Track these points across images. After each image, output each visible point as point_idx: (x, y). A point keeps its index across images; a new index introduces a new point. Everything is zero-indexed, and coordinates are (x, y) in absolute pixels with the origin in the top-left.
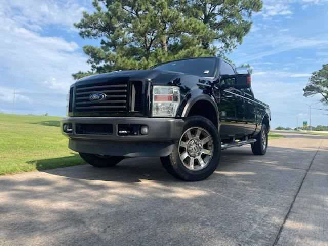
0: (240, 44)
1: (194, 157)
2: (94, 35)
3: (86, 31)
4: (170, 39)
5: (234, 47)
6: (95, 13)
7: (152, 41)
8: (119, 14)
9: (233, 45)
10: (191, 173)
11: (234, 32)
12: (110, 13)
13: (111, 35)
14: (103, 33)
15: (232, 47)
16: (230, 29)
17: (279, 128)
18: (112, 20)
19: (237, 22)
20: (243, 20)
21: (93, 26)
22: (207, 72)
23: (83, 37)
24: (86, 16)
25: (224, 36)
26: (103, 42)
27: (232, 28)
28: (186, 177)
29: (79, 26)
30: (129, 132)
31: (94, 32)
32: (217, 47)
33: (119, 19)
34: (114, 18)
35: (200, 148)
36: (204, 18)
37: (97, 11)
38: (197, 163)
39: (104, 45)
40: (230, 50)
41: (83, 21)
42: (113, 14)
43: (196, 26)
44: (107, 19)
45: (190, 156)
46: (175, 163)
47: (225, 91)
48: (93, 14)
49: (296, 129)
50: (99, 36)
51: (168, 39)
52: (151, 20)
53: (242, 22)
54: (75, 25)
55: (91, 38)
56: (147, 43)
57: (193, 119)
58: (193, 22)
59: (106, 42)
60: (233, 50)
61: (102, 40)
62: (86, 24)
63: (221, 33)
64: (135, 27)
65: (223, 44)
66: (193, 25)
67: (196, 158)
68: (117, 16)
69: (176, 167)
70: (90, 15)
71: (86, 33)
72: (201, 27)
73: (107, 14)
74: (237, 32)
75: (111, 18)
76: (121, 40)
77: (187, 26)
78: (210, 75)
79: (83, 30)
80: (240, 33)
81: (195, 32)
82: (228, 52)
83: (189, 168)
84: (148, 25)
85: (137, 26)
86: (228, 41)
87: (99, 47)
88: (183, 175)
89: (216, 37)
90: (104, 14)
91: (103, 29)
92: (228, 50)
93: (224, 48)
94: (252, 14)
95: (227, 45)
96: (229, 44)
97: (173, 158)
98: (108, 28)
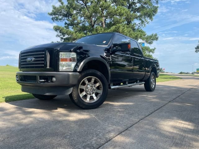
0: (152, 20)
1: (90, 95)
2: (60, 19)
3: (55, 17)
4: (107, 19)
5: (147, 23)
6: (60, 6)
7: (95, 21)
8: (74, 6)
9: (147, 21)
10: (87, 104)
11: (147, 14)
12: (69, 5)
13: (70, 18)
14: (66, 18)
15: (146, 23)
16: (144, 11)
17: (181, 73)
18: (70, 10)
19: (150, 7)
20: (153, 5)
21: (59, 14)
22: (104, 42)
23: (54, 21)
24: (54, 8)
25: (141, 16)
26: (66, 23)
27: (145, 11)
28: (83, 107)
29: (51, 14)
30: (46, 80)
31: (60, 17)
32: (137, 24)
33: (74, 9)
34: (71, 8)
35: (94, 89)
36: (128, 6)
37: (61, 5)
38: (92, 98)
39: (67, 25)
40: (145, 25)
41: (53, 11)
42: (71, 6)
43: (121, 11)
44: (67, 9)
45: (87, 94)
46: (76, 99)
47: (116, 53)
48: (59, 6)
49: (192, 74)
50: (63, 20)
51: (105, 20)
52: (94, 9)
53: (152, 7)
54: (49, 14)
55: (58, 21)
56: (92, 23)
57: (88, 72)
58: (119, 9)
59: (68, 23)
60: (147, 25)
61: (65, 22)
62: (55, 13)
63: (138, 14)
64: (84, 13)
65: (140, 22)
66: (119, 11)
67: (91, 95)
68: (73, 7)
69: (76, 101)
70: (57, 7)
71: (56, 18)
72: (124, 12)
73: (67, 6)
74: (149, 13)
75: (70, 9)
76: (76, 21)
77: (115, 11)
78: (105, 44)
79: (54, 16)
80: (150, 14)
81: (121, 15)
82: (143, 26)
83: (86, 101)
84: (92, 12)
85: (85, 13)
86: (143, 20)
87: (63, 27)
88: (81, 105)
89: (136, 17)
90: (66, 6)
91: (65, 16)
92: (143, 25)
93: (141, 24)
94: (158, 2)
95: (143, 22)
96: (144, 22)
97: (75, 96)
98: (68, 15)
